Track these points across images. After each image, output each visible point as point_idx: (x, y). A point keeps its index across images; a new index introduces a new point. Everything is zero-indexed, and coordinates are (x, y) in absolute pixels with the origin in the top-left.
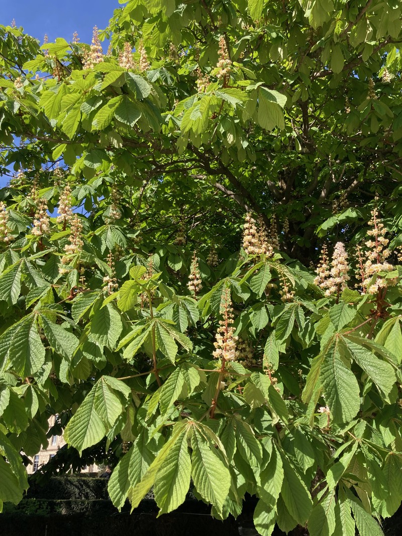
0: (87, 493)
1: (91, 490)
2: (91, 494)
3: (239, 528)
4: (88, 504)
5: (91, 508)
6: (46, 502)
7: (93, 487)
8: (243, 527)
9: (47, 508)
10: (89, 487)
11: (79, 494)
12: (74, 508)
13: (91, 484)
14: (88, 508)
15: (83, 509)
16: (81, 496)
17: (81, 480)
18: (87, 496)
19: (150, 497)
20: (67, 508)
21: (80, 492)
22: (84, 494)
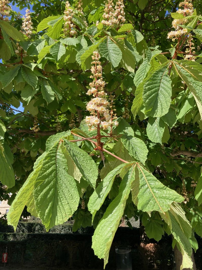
0: (23, 230)
1: (25, 228)
2: (26, 230)
3: (116, 249)
4: (25, 235)
5: (26, 237)
6: (2, 234)
7: (27, 227)
8: (118, 249)
9: (2, 237)
10: (24, 226)
11: (19, 230)
12: (17, 237)
13: (26, 225)
14: (25, 237)
15: (22, 238)
16: (20, 231)
17: (20, 223)
18: (23, 231)
19: (57, 232)
20: (14, 237)
21: (20, 229)
22: (21, 230)
